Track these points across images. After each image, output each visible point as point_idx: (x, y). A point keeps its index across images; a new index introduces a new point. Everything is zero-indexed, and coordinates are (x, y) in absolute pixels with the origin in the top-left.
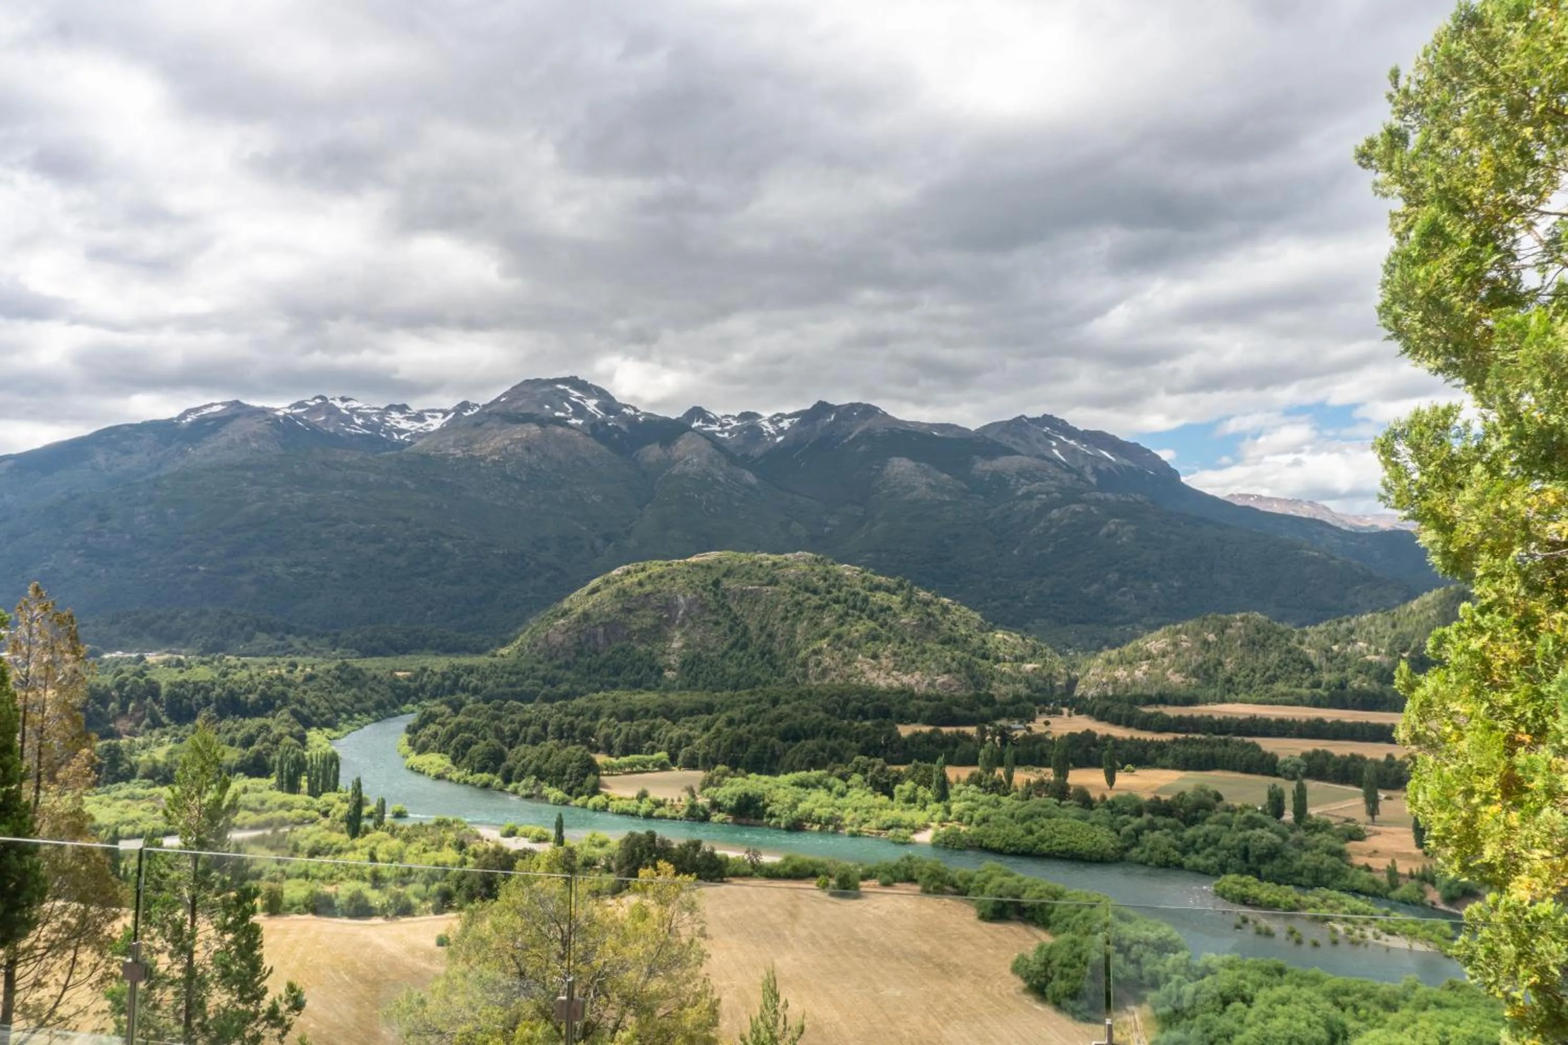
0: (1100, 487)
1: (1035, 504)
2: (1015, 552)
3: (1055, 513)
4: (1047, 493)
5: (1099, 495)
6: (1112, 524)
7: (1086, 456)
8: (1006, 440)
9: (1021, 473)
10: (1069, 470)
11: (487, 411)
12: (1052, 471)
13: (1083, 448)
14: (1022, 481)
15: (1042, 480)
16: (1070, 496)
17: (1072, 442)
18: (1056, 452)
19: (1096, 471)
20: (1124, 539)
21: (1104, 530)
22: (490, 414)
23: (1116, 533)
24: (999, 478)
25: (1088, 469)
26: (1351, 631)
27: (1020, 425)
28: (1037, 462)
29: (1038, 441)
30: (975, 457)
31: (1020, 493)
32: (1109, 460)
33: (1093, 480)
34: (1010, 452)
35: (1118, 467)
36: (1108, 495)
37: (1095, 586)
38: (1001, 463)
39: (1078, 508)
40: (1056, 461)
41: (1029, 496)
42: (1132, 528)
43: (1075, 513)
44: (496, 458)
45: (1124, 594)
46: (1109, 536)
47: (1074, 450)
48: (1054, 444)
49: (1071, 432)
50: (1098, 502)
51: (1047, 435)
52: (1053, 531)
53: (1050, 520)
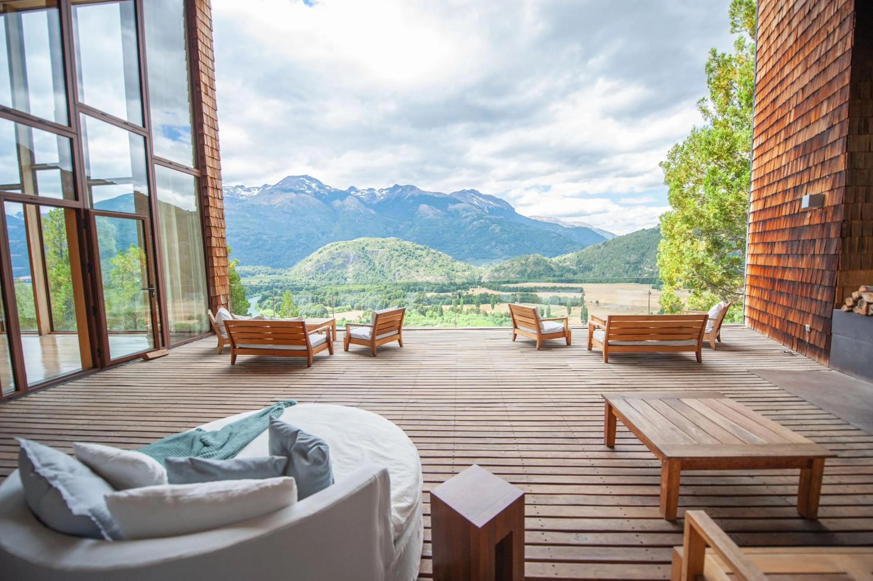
0: (490, 214)
1: (468, 220)
2: (462, 236)
3: (475, 223)
4: (472, 216)
5: (489, 216)
6: (493, 226)
7: (485, 203)
8: (459, 198)
9: (464, 210)
10: (480, 208)
11: (275, 188)
12: (474, 208)
13: (484, 200)
14: (464, 212)
15: (471, 212)
16: (479, 217)
17: (481, 198)
18: (475, 202)
19: (488, 208)
20: (497, 231)
21: (491, 228)
22: (276, 189)
23: (494, 229)
24: (457, 211)
25: (486, 208)
26: (565, 259)
27: (463, 193)
28: (470, 206)
29: (470, 198)
30: (449, 203)
31: (464, 216)
32: (492, 205)
33: (488, 212)
34: (460, 202)
35: (496, 207)
36: (492, 217)
37: (488, 247)
38: (458, 206)
39: (482, 221)
40: (475, 206)
41: (467, 217)
42: (500, 227)
43: (481, 223)
44: (280, 205)
45: (497, 249)
46: (492, 230)
47: (481, 202)
48: (475, 199)
49: (480, 195)
50: (488, 219)
51: (473, 196)
52: (474, 229)
53: (473, 225)
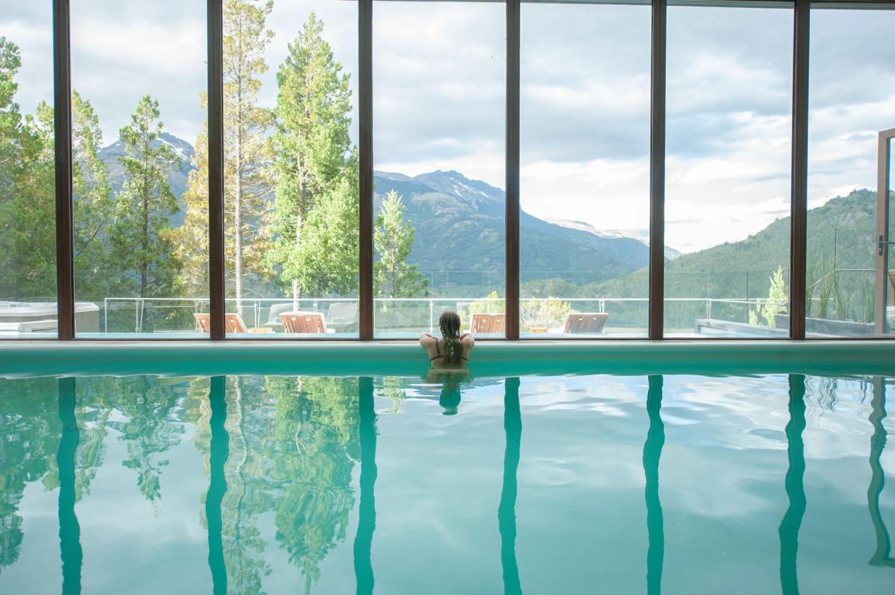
0: (480, 211)
1: (446, 220)
2: (434, 246)
3: (456, 225)
4: (452, 214)
5: (480, 216)
6: (486, 232)
7: (472, 194)
8: (430, 184)
9: (438, 203)
10: (464, 202)
11: (107, 152)
12: (455, 201)
13: (471, 190)
14: (438, 206)
15: (449, 207)
16: (464, 216)
17: (465, 186)
18: (457, 191)
19: (478, 203)
20: (492, 240)
21: (482, 235)
22: (109, 154)
23: (488, 236)
24: (425, 204)
25: (474, 202)
26: (604, 288)
27: (437, 176)
28: (447, 196)
29: (448, 185)
30: (413, 193)
31: (437, 213)
32: (485, 197)
33: (476, 208)
34: (432, 190)
35: (489, 201)
36: (484, 216)
37: (477, 265)
38: (428, 197)
39: (468, 222)
40: (457, 197)
41: (442, 215)
42: (497, 234)
43: (467, 226)
44: (115, 182)
45: (492, 269)
46: (484, 238)
47: (466, 191)
48: (456, 187)
49: (466, 181)
50: (478, 220)
51: (452, 182)
52: (455, 235)
53: (454, 229)
